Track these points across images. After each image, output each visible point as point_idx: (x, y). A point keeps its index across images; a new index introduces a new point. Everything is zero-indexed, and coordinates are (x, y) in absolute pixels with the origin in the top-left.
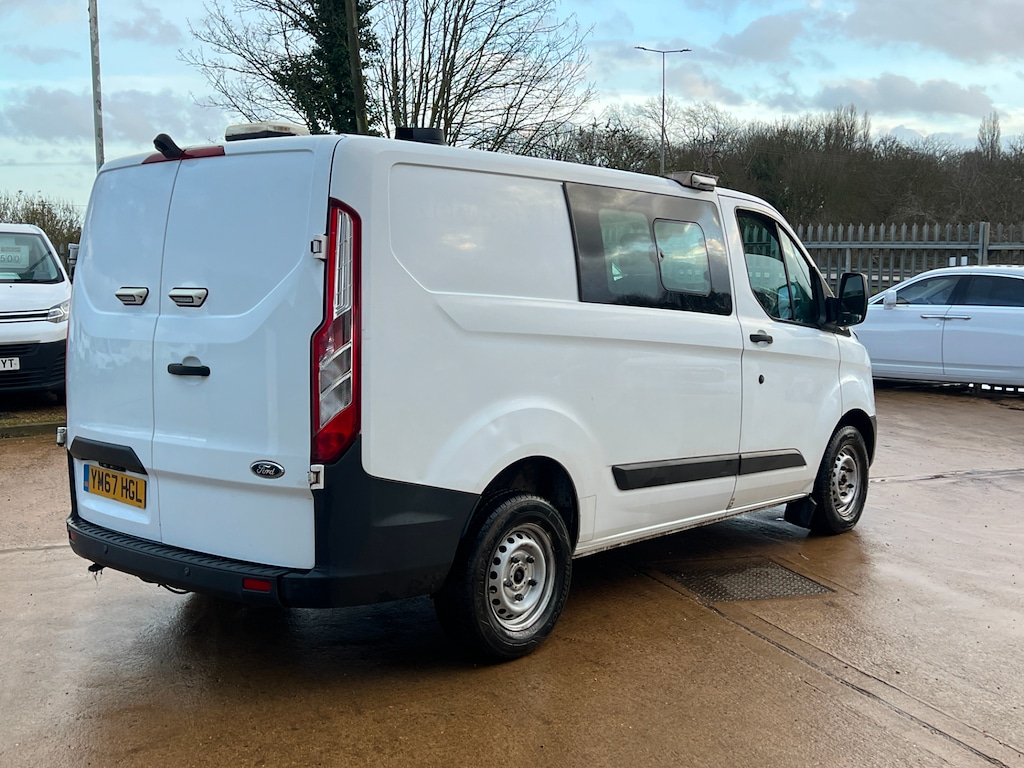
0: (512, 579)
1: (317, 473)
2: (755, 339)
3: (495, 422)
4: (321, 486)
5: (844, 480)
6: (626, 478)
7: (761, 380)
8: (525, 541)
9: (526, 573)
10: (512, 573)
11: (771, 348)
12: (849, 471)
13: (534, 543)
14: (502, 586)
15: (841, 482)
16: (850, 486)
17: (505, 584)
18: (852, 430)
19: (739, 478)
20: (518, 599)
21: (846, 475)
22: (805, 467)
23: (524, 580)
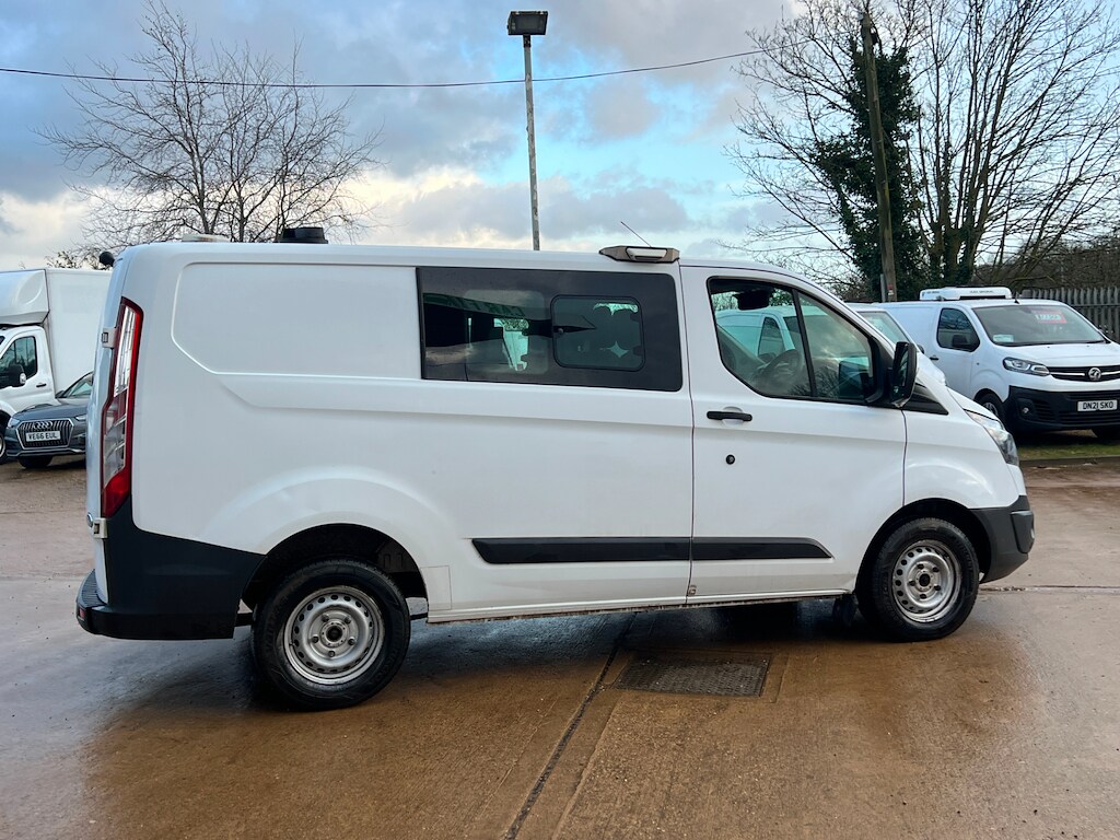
0: (325, 636)
1: (98, 525)
2: (713, 415)
3: (289, 490)
4: (102, 534)
5: (925, 580)
6: (494, 551)
7: (730, 460)
8: (341, 602)
9: (345, 632)
10: (325, 631)
11: (747, 426)
12: (935, 570)
13: (351, 605)
14: (304, 641)
15: (917, 581)
16: (938, 588)
17: (315, 640)
18: (935, 523)
19: (695, 564)
20: (330, 655)
21: (930, 575)
22: (831, 560)
23: (343, 638)
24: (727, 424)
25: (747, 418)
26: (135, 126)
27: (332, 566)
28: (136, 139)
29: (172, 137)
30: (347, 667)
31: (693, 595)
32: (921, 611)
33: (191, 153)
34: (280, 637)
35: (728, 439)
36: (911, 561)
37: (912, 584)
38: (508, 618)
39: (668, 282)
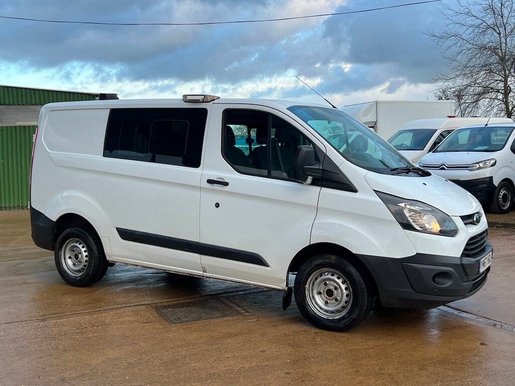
2: (210, 182)
3: (62, 198)
6: (127, 235)
7: (217, 205)
8: (78, 245)
10: (74, 255)
11: (226, 189)
12: (336, 288)
13: (80, 246)
14: (67, 256)
15: (325, 292)
16: (336, 300)
17: (70, 258)
18: (333, 258)
19: (202, 256)
20: (74, 265)
21: (334, 290)
22: (269, 269)
23: (79, 259)
24: (216, 187)
25: (226, 184)
26: (470, 23)
27: (73, 230)
28: (471, 30)
29: (489, 27)
30: (79, 271)
31: (206, 272)
32: (326, 311)
33: (500, 34)
34: (60, 253)
35: (216, 194)
36: (319, 279)
37: (319, 293)
38: (137, 266)
39: (204, 112)
